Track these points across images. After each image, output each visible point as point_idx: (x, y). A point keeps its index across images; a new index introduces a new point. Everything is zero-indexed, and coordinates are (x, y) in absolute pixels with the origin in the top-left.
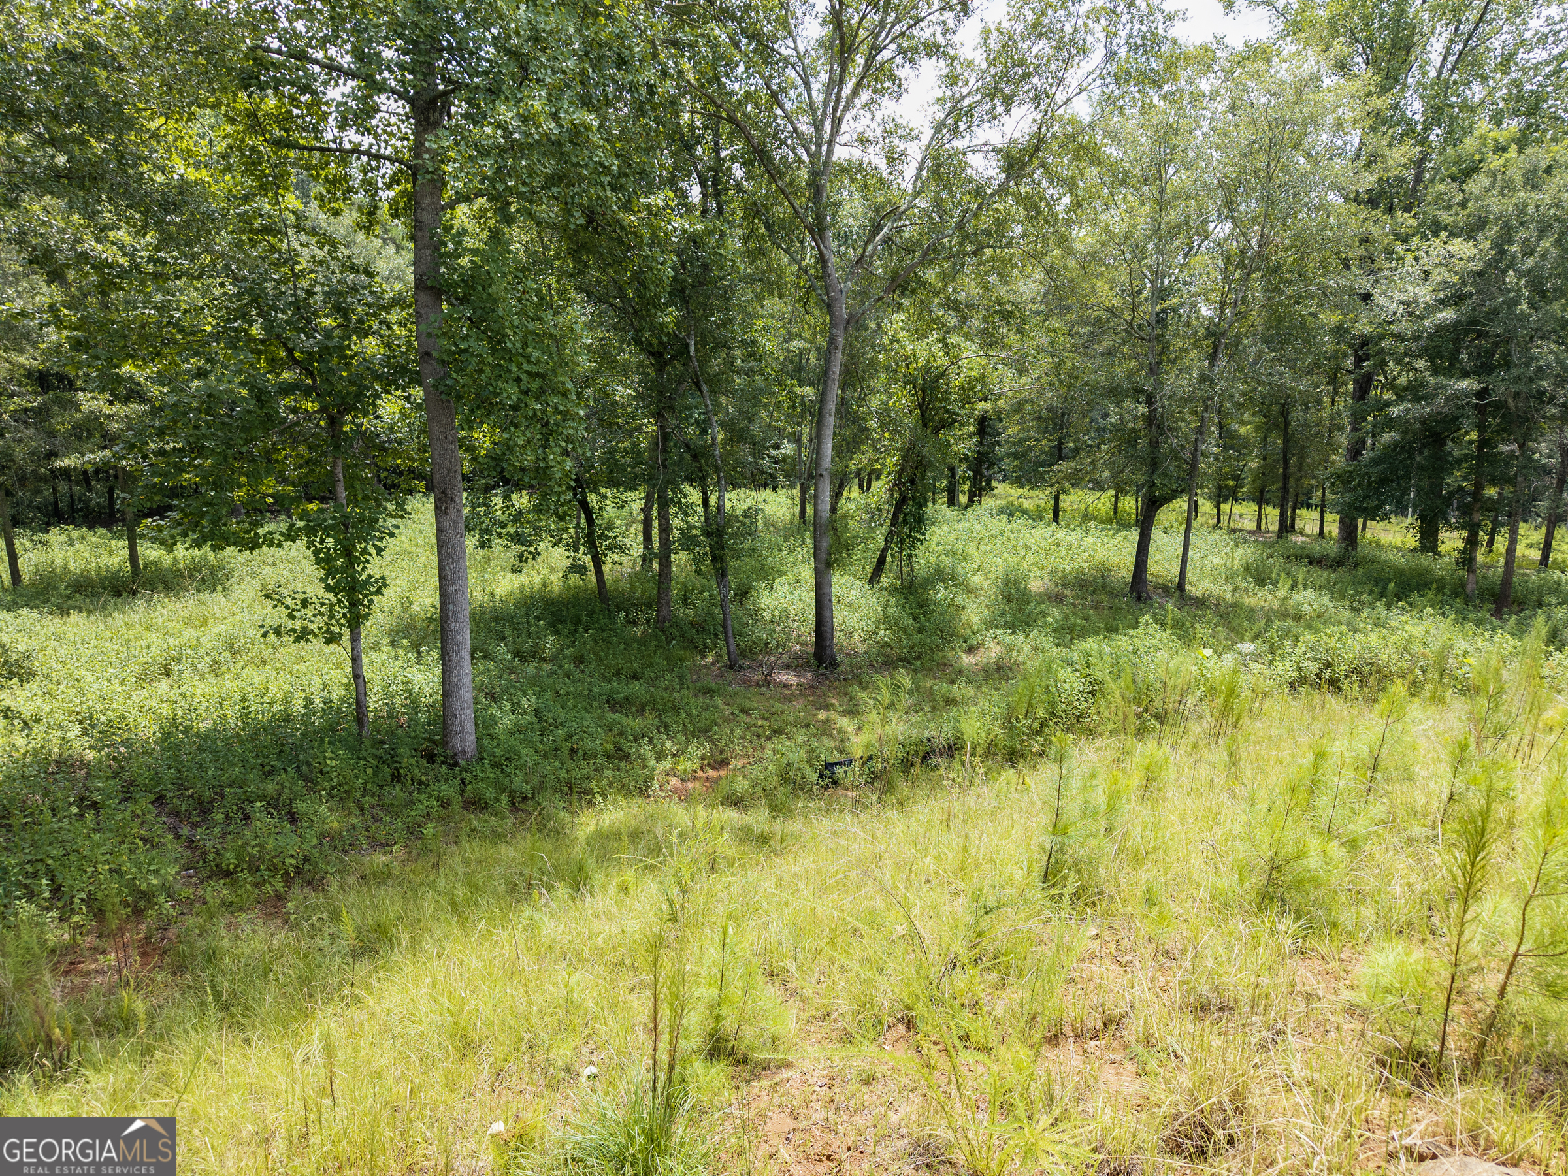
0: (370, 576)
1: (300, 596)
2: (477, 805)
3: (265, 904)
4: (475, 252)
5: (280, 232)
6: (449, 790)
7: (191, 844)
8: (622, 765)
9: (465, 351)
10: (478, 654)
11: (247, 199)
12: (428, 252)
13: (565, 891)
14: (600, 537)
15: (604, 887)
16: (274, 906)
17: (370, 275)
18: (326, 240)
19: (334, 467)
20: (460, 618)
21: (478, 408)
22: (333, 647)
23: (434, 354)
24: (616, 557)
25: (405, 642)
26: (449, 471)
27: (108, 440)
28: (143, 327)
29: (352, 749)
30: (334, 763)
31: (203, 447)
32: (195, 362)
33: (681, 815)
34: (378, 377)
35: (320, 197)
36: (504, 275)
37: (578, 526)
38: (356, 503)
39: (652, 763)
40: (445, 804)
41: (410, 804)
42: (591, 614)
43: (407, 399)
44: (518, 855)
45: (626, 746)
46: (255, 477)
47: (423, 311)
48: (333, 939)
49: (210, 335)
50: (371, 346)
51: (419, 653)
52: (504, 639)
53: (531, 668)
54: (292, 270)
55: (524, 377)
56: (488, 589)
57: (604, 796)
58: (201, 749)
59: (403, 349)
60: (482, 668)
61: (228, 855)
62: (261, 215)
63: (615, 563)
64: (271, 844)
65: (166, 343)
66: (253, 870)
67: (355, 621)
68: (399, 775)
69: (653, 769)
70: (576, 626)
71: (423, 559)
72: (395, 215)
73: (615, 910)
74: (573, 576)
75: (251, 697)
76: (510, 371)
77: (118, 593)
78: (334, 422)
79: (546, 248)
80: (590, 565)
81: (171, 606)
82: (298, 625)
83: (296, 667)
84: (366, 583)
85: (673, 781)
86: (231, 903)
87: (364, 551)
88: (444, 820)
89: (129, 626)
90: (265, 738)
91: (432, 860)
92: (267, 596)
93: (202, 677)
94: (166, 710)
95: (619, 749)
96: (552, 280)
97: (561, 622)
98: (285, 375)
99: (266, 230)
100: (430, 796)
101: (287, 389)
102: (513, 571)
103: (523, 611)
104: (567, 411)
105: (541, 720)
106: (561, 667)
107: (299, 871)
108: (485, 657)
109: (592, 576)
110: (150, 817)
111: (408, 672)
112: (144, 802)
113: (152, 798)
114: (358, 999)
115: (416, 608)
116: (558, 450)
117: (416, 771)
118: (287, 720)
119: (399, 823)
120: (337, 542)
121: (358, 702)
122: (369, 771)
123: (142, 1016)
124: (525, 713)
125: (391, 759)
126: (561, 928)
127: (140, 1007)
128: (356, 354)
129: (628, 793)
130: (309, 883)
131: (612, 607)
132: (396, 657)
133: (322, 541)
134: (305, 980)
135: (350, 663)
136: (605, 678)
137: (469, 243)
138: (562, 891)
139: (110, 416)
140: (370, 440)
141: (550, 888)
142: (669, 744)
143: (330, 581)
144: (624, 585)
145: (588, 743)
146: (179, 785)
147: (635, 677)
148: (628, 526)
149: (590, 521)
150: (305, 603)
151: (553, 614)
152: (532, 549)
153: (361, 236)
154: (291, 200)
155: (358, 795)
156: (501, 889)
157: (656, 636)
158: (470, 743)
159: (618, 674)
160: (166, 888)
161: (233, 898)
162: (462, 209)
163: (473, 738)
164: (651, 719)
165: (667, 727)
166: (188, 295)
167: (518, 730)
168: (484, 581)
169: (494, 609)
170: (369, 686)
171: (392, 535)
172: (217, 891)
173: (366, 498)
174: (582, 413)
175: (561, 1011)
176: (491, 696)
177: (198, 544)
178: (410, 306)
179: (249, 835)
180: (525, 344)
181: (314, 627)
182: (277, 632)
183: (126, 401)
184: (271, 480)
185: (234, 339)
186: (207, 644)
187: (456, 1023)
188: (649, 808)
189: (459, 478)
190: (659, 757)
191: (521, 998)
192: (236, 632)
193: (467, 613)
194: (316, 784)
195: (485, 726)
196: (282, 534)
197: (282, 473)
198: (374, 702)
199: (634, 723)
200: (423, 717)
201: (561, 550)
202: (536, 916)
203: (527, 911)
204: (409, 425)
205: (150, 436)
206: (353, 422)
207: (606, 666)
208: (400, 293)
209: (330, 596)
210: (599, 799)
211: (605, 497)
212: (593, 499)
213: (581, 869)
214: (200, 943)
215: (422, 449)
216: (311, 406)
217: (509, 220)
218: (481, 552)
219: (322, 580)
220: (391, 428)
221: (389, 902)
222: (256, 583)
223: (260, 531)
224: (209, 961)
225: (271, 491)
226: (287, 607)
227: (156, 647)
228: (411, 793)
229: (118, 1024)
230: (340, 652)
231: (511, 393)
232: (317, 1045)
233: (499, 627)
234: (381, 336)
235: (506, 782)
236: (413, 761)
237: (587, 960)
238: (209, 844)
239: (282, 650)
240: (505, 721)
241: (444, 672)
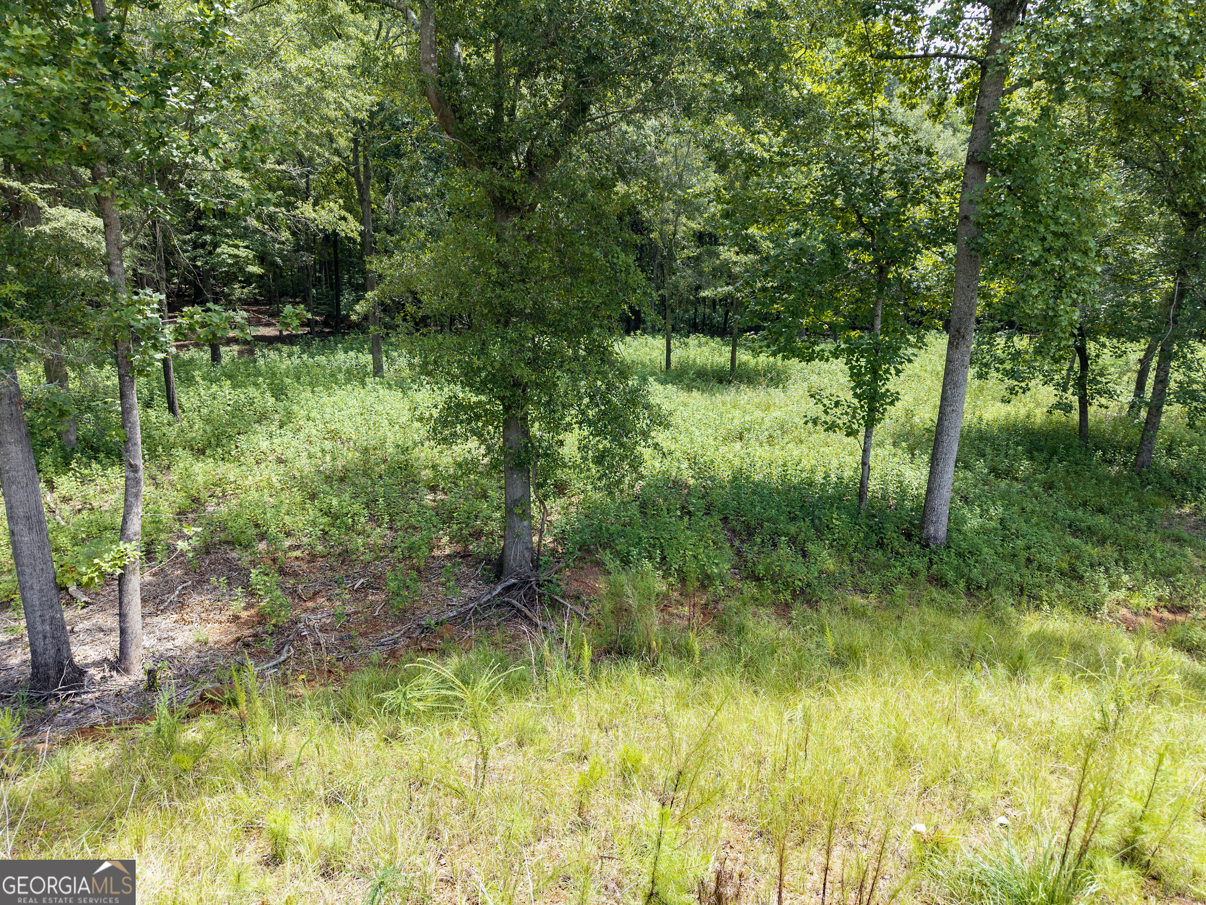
0: (888, 390)
1: (835, 399)
2: (939, 581)
3: (778, 606)
4: (1025, 129)
5: (869, 126)
6: (919, 565)
7: (739, 553)
8: (1074, 584)
9: (1000, 215)
10: (960, 464)
11: (850, 102)
12: (983, 132)
13: (1003, 671)
14: (1091, 381)
15: (1040, 680)
16: (783, 610)
17: (929, 154)
18: (903, 130)
19: (876, 304)
20: (952, 433)
21: (1002, 262)
22: (851, 439)
23: (972, 218)
24: (1103, 401)
25: (904, 444)
26: (965, 313)
27: (732, 278)
28: (767, 201)
29: (852, 517)
30: (838, 523)
31: (790, 286)
32: (794, 226)
33: (1127, 645)
34: (921, 237)
35: (903, 96)
36: (1048, 148)
37: (1071, 368)
38: (886, 334)
39: (1105, 590)
40: (914, 574)
41: (888, 567)
42: (1068, 448)
43: (942, 254)
44: (966, 630)
45: (1081, 569)
46: (819, 309)
47: (969, 182)
48: (818, 645)
49: (809, 206)
50: (920, 212)
51: (913, 455)
52: (984, 455)
53: (1003, 484)
54: (872, 155)
55: (1049, 237)
56: (977, 414)
57: (1052, 606)
58: (754, 493)
59: (947, 214)
60: (961, 475)
61: (760, 567)
62: (858, 114)
63: (1101, 406)
64: (788, 567)
65: (780, 211)
66: (774, 582)
67: (870, 423)
68: (883, 543)
69: (1105, 596)
70: (1052, 455)
71: (928, 382)
72: (960, 103)
73: (1047, 703)
74: (1058, 413)
75: (789, 464)
76: (1037, 232)
77: (721, 382)
78: (882, 271)
79: (1091, 120)
80: (1076, 405)
81: (750, 394)
82: (828, 419)
83: (822, 449)
84: (884, 395)
85: (1123, 611)
86: (757, 600)
87: (887, 371)
88: (911, 586)
89: (724, 404)
90: (794, 495)
91: (897, 613)
92: (812, 396)
93: (761, 445)
94: (737, 462)
95: (1074, 570)
96: (1092, 150)
97: (1037, 450)
98: (852, 235)
99: (860, 126)
100: (903, 565)
101: (853, 245)
102: (1002, 401)
103: (1005, 435)
104: (1085, 268)
105: (1004, 528)
106: (1030, 488)
107: (802, 591)
108: (965, 467)
109: (1075, 416)
110: (718, 529)
111: (903, 468)
112: (716, 519)
113: (722, 517)
114: (830, 694)
115: (916, 419)
116: (1069, 301)
117: (896, 544)
118: (810, 485)
119: (876, 578)
120: (868, 362)
121: (862, 483)
122: (861, 535)
123: (698, 653)
124: (991, 519)
125: (878, 530)
126: (996, 699)
127: (697, 647)
128: (908, 218)
129: (1076, 610)
130: (808, 602)
131: (1090, 445)
132: (895, 455)
133: (857, 360)
134: (797, 667)
135: (861, 452)
136: (1070, 505)
137: (1021, 122)
138: (1001, 670)
139: (735, 263)
140: (905, 286)
141: (991, 665)
142: (1125, 578)
143: (858, 391)
144: (1106, 427)
145: (1044, 558)
146: (738, 513)
147: (1101, 510)
148: (1122, 374)
149: (1084, 366)
150: (837, 404)
151: (1031, 442)
152: (1023, 385)
153: (928, 124)
154: (881, 101)
155: (851, 550)
156: (949, 651)
157: (1131, 479)
158: (942, 533)
159: (1084, 504)
160: (721, 577)
161: (758, 596)
162: (1021, 92)
163: (945, 529)
164: (1110, 551)
165: (1126, 562)
166: (798, 178)
167: (983, 531)
168: (975, 406)
169: (980, 430)
170: (871, 472)
171: (910, 361)
172: (750, 589)
173: (895, 330)
174: (1099, 269)
175: (985, 765)
176: (965, 499)
177: (774, 354)
178: (959, 178)
179: (775, 557)
180: (1056, 208)
181: (840, 422)
182: (815, 422)
183: (746, 252)
184: (829, 313)
185: (822, 207)
186: (767, 423)
187: (898, 738)
188: (1093, 627)
189: (973, 320)
190: (1113, 587)
191: (952, 740)
192: (787, 418)
193: (959, 429)
194: (823, 534)
195: (956, 522)
196: (831, 352)
197: (838, 307)
198: (873, 485)
199: (1092, 551)
200: (908, 504)
201: (1051, 389)
202: (976, 682)
203: (968, 676)
204: (938, 276)
205: (759, 277)
206: (896, 271)
207: (1074, 496)
208: (952, 168)
209: (856, 401)
210: (1046, 607)
211: (1104, 346)
212: (1091, 347)
213: (1021, 658)
214: (735, 619)
215: (947, 295)
216: (867, 258)
217: (1061, 98)
218: (977, 382)
219: (852, 388)
220: (923, 278)
221: (861, 634)
222: (805, 385)
223: (817, 348)
224: (739, 632)
225: (828, 320)
226: (824, 405)
227: (737, 420)
228: (889, 559)
229: (684, 652)
230: (855, 444)
231: (1035, 250)
232: (799, 714)
233: (982, 446)
234: (930, 204)
235: (966, 570)
236: (895, 535)
237: (1015, 733)
238: (750, 556)
239: (815, 436)
240: (973, 521)
241: (931, 473)
